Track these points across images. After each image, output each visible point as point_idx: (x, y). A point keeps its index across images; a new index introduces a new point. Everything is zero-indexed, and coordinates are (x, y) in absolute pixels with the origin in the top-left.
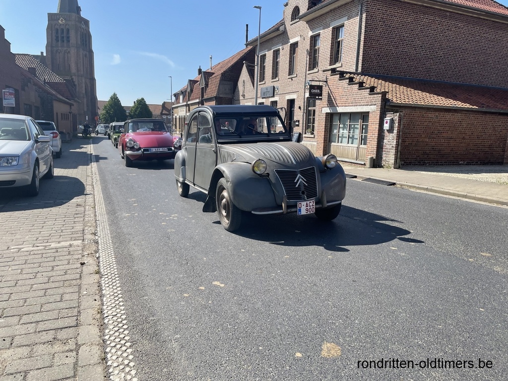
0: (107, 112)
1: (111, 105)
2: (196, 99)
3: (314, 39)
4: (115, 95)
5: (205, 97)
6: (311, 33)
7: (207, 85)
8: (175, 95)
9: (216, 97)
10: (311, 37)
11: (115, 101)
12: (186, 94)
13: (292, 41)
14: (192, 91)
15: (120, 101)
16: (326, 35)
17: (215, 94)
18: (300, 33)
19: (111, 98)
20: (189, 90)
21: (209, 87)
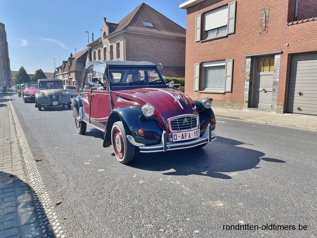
1: (20, 74)
2: (66, 71)
3: (111, 47)
4: (22, 67)
5: (71, 70)
6: (110, 45)
7: (71, 64)
8: (57, 69)
9: (75, 71)
10: (110, 46)
11: (23, 71)
12: (62, 68)
13: (104, 47)
14: (65, 67)
15: (26, 71)
16: (115, 46)
17: (74, 69)
18: (106, 44)
19: (20, 69)
20: (63, 66)
21: (72, 65)
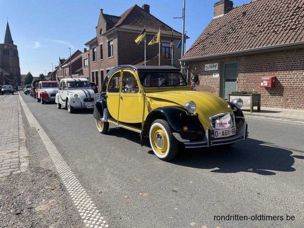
0: (26, 80)
